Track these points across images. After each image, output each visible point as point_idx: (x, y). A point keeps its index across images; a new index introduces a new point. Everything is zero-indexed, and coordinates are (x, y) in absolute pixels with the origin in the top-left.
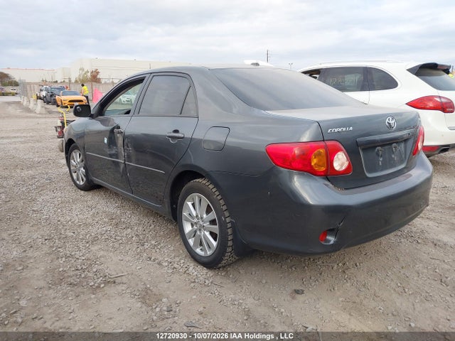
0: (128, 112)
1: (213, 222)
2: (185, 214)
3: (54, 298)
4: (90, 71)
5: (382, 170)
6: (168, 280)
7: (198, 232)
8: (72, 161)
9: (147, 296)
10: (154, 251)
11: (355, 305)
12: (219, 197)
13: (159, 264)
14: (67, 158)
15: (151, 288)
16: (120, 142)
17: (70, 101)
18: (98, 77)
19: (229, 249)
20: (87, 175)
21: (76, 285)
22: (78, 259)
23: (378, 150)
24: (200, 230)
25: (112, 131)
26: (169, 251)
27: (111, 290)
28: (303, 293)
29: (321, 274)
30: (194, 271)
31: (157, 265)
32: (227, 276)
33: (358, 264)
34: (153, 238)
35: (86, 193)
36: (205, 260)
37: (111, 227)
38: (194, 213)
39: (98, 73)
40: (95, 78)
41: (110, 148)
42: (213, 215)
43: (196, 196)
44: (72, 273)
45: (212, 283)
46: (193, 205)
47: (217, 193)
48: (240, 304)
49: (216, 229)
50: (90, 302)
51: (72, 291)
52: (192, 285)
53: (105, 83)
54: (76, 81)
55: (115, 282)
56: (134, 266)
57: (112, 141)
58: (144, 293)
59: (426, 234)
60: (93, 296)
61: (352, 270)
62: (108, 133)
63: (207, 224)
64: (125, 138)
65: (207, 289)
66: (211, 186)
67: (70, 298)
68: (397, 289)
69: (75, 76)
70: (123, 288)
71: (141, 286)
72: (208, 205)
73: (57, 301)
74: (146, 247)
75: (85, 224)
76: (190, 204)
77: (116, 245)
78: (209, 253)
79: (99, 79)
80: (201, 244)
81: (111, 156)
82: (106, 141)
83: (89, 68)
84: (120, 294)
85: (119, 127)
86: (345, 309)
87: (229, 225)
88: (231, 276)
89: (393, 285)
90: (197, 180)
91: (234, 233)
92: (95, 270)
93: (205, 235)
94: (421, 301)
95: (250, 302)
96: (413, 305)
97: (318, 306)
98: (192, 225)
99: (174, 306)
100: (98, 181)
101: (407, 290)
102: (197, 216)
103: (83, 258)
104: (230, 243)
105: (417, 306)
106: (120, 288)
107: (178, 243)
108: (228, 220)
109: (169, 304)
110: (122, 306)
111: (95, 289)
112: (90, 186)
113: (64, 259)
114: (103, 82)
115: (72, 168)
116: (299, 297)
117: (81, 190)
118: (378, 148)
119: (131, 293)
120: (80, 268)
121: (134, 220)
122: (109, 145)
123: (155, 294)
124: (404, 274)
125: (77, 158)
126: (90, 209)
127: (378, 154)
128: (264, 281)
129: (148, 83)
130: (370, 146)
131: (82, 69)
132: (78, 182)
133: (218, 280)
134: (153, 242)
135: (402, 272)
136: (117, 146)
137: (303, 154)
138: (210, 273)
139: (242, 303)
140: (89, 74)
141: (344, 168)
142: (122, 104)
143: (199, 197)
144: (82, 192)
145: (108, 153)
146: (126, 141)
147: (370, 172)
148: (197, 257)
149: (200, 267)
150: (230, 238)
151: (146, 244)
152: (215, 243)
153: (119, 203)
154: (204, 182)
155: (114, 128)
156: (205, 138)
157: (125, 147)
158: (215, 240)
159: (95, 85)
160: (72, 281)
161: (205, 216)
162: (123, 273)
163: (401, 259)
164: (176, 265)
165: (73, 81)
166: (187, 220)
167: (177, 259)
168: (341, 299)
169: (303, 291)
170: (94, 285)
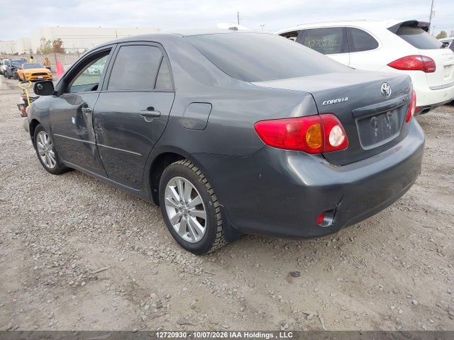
0: (95, 88)
1: (199, 207)
2: (168, 198)
3: (31, 302)
4: (52, 40)
5: (377, 142)
6: (154, 271)
7: (184, 218)
8: (39, 143)
9: (134, 293)
10: (136, 238)
11: (354, 284)
12: (205, 181)
13: (144, 253)
14: (33, 140)
15: (137, 282)
16: (89, 121)
17: (34, 75)
18: (62, 47)
19: (219, 235)
20: (57, 157)
21: (54, 285)
22: (54, 254)
23: (373, 120)
24: (185, 215)
25: (79, 110)
26: (152, 238)
27: (93, 288)
28: (299, 275)
29: (315, 252)
30: (182, 259)
31: (141, 255)
32: (217, 261)
33: (352, 239)
34: (135, 225)
35: (58, 176)
36: (193, 247)
37: (87, 214)
38: (178, 198)
39: (61, 43)
40: (58, 49)
41: (78, 128)
42: (199, 200)
43: (179, 180)
44: (48, 271)
45: (202, 271)
46: (176, 189)
47: (202, 176)
48: (234, 294)
49: (203, 214)
50: (71, 304)
51: (49, 292)
52: (182, 275)
53: (70, 54)
54: (38, 53)
55: (97, 278)
56: (116, 258)
57: (81, 121)
58: (130, 289)
59: (416, 201)
60: (74, 297)
61: (347, 246)
62: (76, 112)
63: (193, 209)
64: (94, 116)
65: (197, 279)
66: (195, 169)
67: (49, 301)
68: (394, 263)
69: (36, 46)
70: (107, 285)
71: (126, 281)
72: (193, 189)
73: (35, 305)
74: (128, 235)
75: (60, 213)
76: (172, 188)
77: (95, 235)
78: (197, 239)
79: (63, 49)
80: (188, 230)
81: (81, 137)
82: (74, 121)
83: (51, 38)
84: (104, 292)
85: (86, 106)
86: (345, 290)
87: (217, 210)
88: (222, 262)
89: (390, 260)
90: (179, 162)
91: (223, 218)
92: (73, 266)
93: (191, 221)
94: (420, 274)
95: (245, 290)
96: (413, 280)
97: (316, 289)
98: (177, 211)
99: (164, 301)
100: (69, 164)
101: (404, 263)
102: (181, 201)
103: (60, 253)
104: (219, 229)
105: (417, 280)
106: (103, 284)
107: (162, 228)
108: (216, 205)
109: (158, 301)
110: (107, 306)
111: (75, 289)
112: (62, 170)
113: (38, 256)
114: (67, 53)
115: (40, 151)
116: (294, 279)
117: (53, 174)
118: (373, 118)
119: (116, 290)
120: (57, 265)
121: (112, 205)
122: (78, 126)
123: (142, 289)
124: (399, 246)
125: (44, 140)
126: (63, 195)
127: (373, 125)
128: (257, 265)
129: (115, 55)
130: (366, 117)
131: (43, 39)
132: (48, 166)
133: (209, 267)
134: (135, 229)
135: (397, 244)
136: (86, 126)
137: (296, 131)
138: (200, 260)
139: (236, 292)
140: (51, 44)
141: (340, 143)
142: (90, 75)
143: (182, 180)
144: (54, 176)
145: (78, 134)
146: (96, 120)
147: (366, 145)
148: (185, 244)
149: (188, 254)
150: (219, 223)
151: (128, 231)
152: (203, 229)
153: (94, 186)
154: (187, 164)
155: (81, 107)
156: (185, 116)
157: (96, 127)
158: (203, 225)
159: (59, 57)
160: (49, 281)
161: (190, 200)
162: (105, 266)
163: (395, 229)
164: (162, 254)
165: (35, 52)
166: (171, 205)
167: (163, 247)
168: (339, 280)
169: (299, 273)
170: (74, 284)
